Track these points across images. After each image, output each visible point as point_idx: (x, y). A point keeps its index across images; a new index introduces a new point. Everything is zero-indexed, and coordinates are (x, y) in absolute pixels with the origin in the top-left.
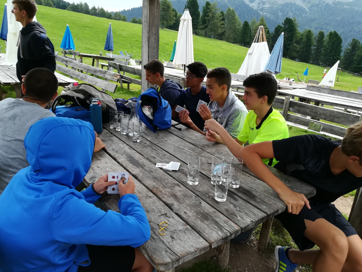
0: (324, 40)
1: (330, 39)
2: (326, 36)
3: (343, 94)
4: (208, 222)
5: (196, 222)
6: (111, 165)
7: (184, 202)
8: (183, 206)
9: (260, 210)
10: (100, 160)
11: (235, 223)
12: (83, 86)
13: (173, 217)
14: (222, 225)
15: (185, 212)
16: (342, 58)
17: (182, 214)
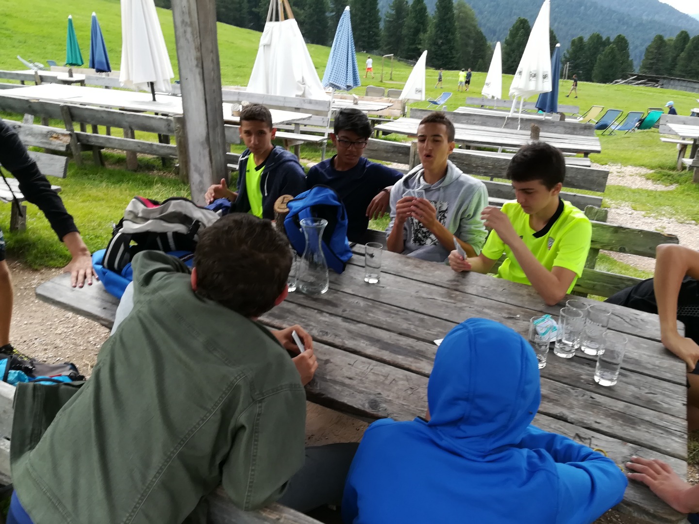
3: (474, 120)
4: (643, 427)
5: (631, 434)
6: (366, 368)
7: (571, 404)
8: (578, 412)
9: (669, 381)
10: (331, 362)
11: (673, 416)
12: (175, 205)
13: (593, 437)
14: (662, 424)
15: (596, 422)
16: (383, 34)
17: (596, 426)
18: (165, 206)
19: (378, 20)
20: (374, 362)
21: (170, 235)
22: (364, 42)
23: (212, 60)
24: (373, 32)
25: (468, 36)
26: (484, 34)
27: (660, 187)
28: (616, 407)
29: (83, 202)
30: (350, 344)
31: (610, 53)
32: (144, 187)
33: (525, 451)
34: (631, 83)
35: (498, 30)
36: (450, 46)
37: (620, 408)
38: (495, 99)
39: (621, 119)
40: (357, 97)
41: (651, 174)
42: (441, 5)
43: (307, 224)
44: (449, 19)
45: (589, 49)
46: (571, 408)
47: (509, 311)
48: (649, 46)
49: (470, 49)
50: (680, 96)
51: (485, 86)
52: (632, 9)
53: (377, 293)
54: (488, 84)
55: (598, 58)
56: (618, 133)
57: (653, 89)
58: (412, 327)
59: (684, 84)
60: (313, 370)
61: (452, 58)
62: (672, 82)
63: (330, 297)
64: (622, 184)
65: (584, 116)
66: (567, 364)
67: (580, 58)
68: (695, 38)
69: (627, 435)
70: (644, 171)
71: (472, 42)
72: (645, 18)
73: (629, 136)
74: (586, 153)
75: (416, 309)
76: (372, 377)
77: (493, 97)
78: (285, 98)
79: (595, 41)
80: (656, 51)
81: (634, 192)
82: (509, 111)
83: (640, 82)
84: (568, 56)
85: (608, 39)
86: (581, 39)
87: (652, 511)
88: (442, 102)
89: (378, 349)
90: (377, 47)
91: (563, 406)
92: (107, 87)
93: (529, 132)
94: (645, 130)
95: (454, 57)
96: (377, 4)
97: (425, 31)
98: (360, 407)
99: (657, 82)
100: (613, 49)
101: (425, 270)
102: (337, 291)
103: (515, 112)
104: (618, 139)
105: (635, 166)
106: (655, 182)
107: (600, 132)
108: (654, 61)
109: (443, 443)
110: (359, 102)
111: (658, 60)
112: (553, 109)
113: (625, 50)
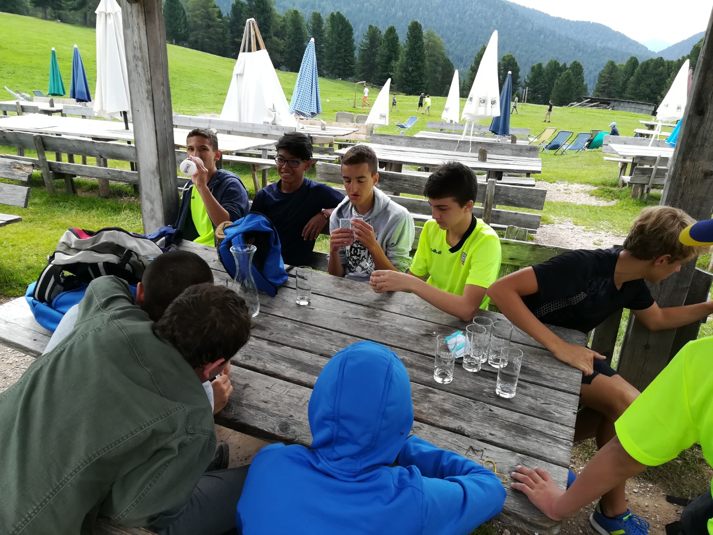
0: (323, 28)
1: (333, 26)
2: (325, 22)
3: (429, 144)
4: (533, 437)
5: (521, 444)
6: (283, 391)
7: (470, 417)
8: (477, 425)
9: (564, 391)
10: (250, 387)
11: (562, 424)
12: (107, 235)
13: (485, 449)
14: (551, 433)
15: (491, 434)
16: (357, 61)
17: (490, 438)
18: (99, 236)
19: (353, 49)
20: (291, 385)
21: (100, 265)
22: (340, 69)
23: (163, 93)
24: (348, 60)
25: (436, 64)
26: (451, 62)
27: (603, 203)
28: (511, 418)
29: (51, 229)
30: (271, 367)
31: (566, 78)
32: (112, 214)
33: (397, 469)
34: (585, 105)
35: (464, 57)
36: (420, 73)
37: (515, 420)
38: (454, 123)
39: (572, 139)
40: (324, 123)
41: (595, 191)
42: (411, 35)
43: (237, 251)
44: (419, 47)
45: (548, 74)
46: (469, 421)
47: (427, 328)
48: (602, 71)
49: (439, 76)
50: (628, 117)
51: (444, 111)
52: (587, 37)
53: (306, 315)
54: (447, 110)
55: (555, 83)
56: (569, 152)
57: (605, 111)
58: (334, 347)
59: (633, 106)
60: (227, 394)
61: (421, 84)
62: (622, 104)
63: (260, 321)
64: (568, 200)
65: (539, 137)
66: (473, 378)
67: (539, 83)
68: (643, 64)
69: (517, 445)
70: (589, 188)
71: (440, 69)
72: (599, 45)
73: (578, 155)
74: (528, 174)
75: (341, 329)
76: (287, 400)
77: (451, 121)
78: (253, 125)
79: (553, 67)
80: (608, 76)
81: (577, 208)
82: (462, 134)
83: (593, 104)
84: (528, 81)
85: (565, 65)
86: (540, 65)
87: (529, 520)
88: (409, 126)
89: (297, 371)
90: (352, 74)
91: (463, 420)
92: (84, 117)
93: (477, 155)
94: (593, 150)
95: (424, 83)
96: (352, 34)
97: (397, 59)
98: (271, 430)
99: (608, 104)
100: (568, 74)
101: (355, 291)
102: (267, 314)
103: (467, 134)
104: (568, 158)
105: (581, 183)
106: (598, 199)
107: (553, 152)
108: (607, 85)
109: (319, 466)
110: (327, 127)
111: (610, 84)
112: (505, 132)
113: (581, 75)
